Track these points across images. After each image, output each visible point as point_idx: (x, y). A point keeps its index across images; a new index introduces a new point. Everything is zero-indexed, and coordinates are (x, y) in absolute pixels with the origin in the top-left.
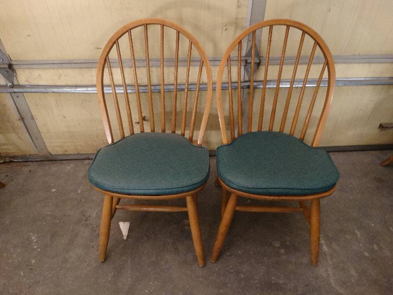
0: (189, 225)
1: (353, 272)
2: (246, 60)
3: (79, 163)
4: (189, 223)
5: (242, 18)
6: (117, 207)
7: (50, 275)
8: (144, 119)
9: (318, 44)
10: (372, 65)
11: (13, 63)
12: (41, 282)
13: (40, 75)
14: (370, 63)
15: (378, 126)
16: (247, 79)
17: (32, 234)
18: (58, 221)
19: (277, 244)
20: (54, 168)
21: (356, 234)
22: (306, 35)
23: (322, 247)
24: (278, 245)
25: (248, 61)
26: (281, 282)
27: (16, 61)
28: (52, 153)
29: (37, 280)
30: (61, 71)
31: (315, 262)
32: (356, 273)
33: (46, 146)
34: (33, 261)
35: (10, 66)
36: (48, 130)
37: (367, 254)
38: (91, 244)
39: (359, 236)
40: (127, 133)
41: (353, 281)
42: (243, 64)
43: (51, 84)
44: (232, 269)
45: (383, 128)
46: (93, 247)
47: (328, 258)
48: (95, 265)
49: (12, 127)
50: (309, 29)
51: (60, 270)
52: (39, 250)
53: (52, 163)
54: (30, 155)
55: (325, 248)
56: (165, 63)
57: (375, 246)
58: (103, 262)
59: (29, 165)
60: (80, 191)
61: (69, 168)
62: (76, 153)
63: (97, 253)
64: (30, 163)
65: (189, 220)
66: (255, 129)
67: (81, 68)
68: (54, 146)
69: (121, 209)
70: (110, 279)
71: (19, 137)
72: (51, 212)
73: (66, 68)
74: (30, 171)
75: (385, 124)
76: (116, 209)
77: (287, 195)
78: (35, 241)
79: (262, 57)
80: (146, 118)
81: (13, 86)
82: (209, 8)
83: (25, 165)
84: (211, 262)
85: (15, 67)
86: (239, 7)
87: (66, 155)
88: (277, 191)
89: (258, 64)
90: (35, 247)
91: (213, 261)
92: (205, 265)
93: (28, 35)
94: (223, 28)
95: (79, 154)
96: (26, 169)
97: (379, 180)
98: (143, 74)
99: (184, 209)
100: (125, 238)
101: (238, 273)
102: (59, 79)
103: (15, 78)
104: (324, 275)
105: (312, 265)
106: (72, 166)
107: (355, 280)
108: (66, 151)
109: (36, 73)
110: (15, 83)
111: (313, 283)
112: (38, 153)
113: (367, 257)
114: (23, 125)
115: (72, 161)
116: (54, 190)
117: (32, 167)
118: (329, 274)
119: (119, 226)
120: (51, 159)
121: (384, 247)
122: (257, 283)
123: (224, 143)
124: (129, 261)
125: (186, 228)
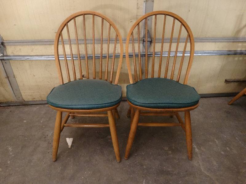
0: (111, 139)
1: (215, 163)
2: (144, 40)
3: (42, 106)
4: (111, 138)
5: (140, 15)
6: (65, 125)
7: (19, 170)
8: (83, 76)
9: (183, 25)
10: (217, 43)
11: (5, 42)
12: (13, 175)
13: (20, 49)
14: (215, 42)
15: (224, 81)
16: (144, 51)
17: (9, 146)
18: (27, 139)
19: (166, 148)
20: (26, 109)
21: (216, 142)
22: (176, 20)
23: (195, 149)
24: (168, 149)
25: (145, 40)
26: (169, 170)
27: (6, 40)
28: (25, 100)
29: (11, 173)
30: (33, 47)
31: (191, 157)
32: (217, 164)
33: (21, 95)
34: (9, 162)
35: (3, 44)
36: (24, 85)
37: (223, 153)
38: (48, 151)
39: (217, 143)
40: (72, 79)
41: (215, 168)
42: (142, 42)
43: (27, 54)
44: (138, 163)
45: (227, 82)
46: (49, 153)
47: (199, 155)
48: (49, 163)
49: (1, 82)
50: (177, 16)
51: (26, 167)
52: (13, 155)
53: (25, 107)
54: (11, 101)
55: (197, 150)
56: (95, 41)
57: (228, 148)
58: (55, 161)
59: (10, 108)
60: (42, 122)
61: (36, 109)
62: (40, 99)
63: (51, 156)
64: (11, 107)
65: (111, 136)
66: (150, 77)
67: (45, 45)
68: (27, 95)
69: (68, 126)
70: (59, 171)
71: (5, 89)
72: (23, 133)
73: (37, 45)
74: (11, 111)
75: (228, 80)
76: (64, 126)
77: (169, 108)
78: (11, 150)
79: (153, 38)
80: (84, 76)
81: (3, 56)
82: (121, 9)
83: (7, 108)
84: (125, 159)
85: (5, 44)
86: (138, 9)
87: (35, 101)
88: (163, 105)
89: (151, 42)
90: (11, 154)
91: (126, 159)
92: (120, 161)
93: (15, 25)
94: (129, 21)
95: (42, 100)
96: (8, 110)
97: (228, 112)
98: (82, 48)
99: (107, 126)
100: (70, 147)
101: (142, 165)
102: (32, 51)
103: (5, 51)
104: (197, 165)
105: (189, 159)
106: (38, 107)
107: (216, 168)
108: (34, 99)
109: (18, 48)
110: (5, 54)
111: (190, 170)
112: (17, 101)
113: (223, 154)
114: (8, 81)
115: (38, 105)
116: (25, 121)
117: (12, 109)
118: (200, 165)
119: (66, 140)
120: (25, 104)
121: (233, 149)
122: (154, 171)
123: (131, 83)
124: (72, 160)
125: (109, 140)
